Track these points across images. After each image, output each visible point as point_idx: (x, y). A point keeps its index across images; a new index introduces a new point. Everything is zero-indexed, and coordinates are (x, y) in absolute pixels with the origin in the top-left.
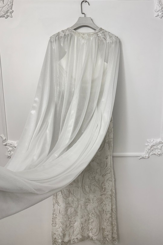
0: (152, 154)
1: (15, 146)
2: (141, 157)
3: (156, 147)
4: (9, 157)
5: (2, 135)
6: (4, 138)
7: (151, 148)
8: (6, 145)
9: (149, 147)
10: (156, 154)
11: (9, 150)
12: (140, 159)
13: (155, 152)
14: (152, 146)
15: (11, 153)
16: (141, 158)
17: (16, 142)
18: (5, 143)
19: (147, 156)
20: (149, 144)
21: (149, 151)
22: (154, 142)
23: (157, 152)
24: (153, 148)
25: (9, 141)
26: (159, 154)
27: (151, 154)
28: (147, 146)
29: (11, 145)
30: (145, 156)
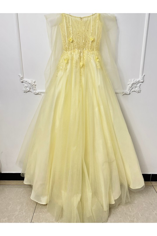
0: (133, 91)
1: (30, 83)
3: (136, 85)
4: (25, 91)
5: (20, 75)
6: (21, 76)
8: (22, 82)
9: (130, 85)
10: (136, 91)
11: (25, 86)
12: (123, 95)
14: (132, 84)
15: (26, 88)
17: (30, 80)
18: (22, 81)
19: (129, 92)
22: (135, 81)
25: (25, 79)
26: (138, 91)
27: (131, 91)
30: (127, 93)
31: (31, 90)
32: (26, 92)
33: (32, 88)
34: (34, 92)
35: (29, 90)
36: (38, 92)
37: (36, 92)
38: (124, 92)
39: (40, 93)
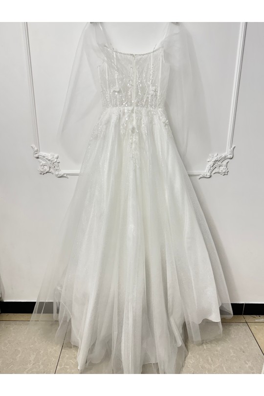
0: (216, 173)
1: (49, 159)
3: (220, 163)
8: (38, 158)
11: (41, 164)
13: (219, 170)
14: (215, 161)
15: (44, 168)
16: (201, 178)
18: (37, 155)
19: (209, 174)
20: (211, 158)
21: (212, 168)
24: (216, 164)
25: (42, 153)
26: (224, 173)
27: (213, 172)
28: (209, 162)
29: (43, 158)
30: (206, 175)
31: (51, 170)
32: (43, 173)
33: (53, 167)
34: (57, 173)
35: (48, 170)
36: (63, 173)
37: (60, 173)
38: (201, 174)
39: (65, 175)
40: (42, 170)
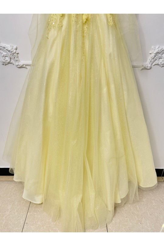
0: (156, 65)
1: (9, 49)
2: (143, 67)
3: (160, 56)
7: (155, 56)
9: (153, 55)
10: (160, 63)
11: (3, 55)
12: (141, 70)
13: (158, 62)
14: (156, 53)
15: (5, 59)
16: (143, 69)
17: (9, 46)
19: (149, 66)
20: (153, 51)
21: (153, 60)
22: (160, 49)
23: (160, 62)
24: (157, 57)
26: (163, 64)
28: (151, 54)
29: (4, 49)
30: (148, 66)
31: (12, 61)
32: (5, 64)
33: (13, 57)
34: (17, 64)
35: (9, 60)
36: (22, 64)
37: (20, 64)
38: (143, 66)
39: (24, 66)
40: (4, 61)
